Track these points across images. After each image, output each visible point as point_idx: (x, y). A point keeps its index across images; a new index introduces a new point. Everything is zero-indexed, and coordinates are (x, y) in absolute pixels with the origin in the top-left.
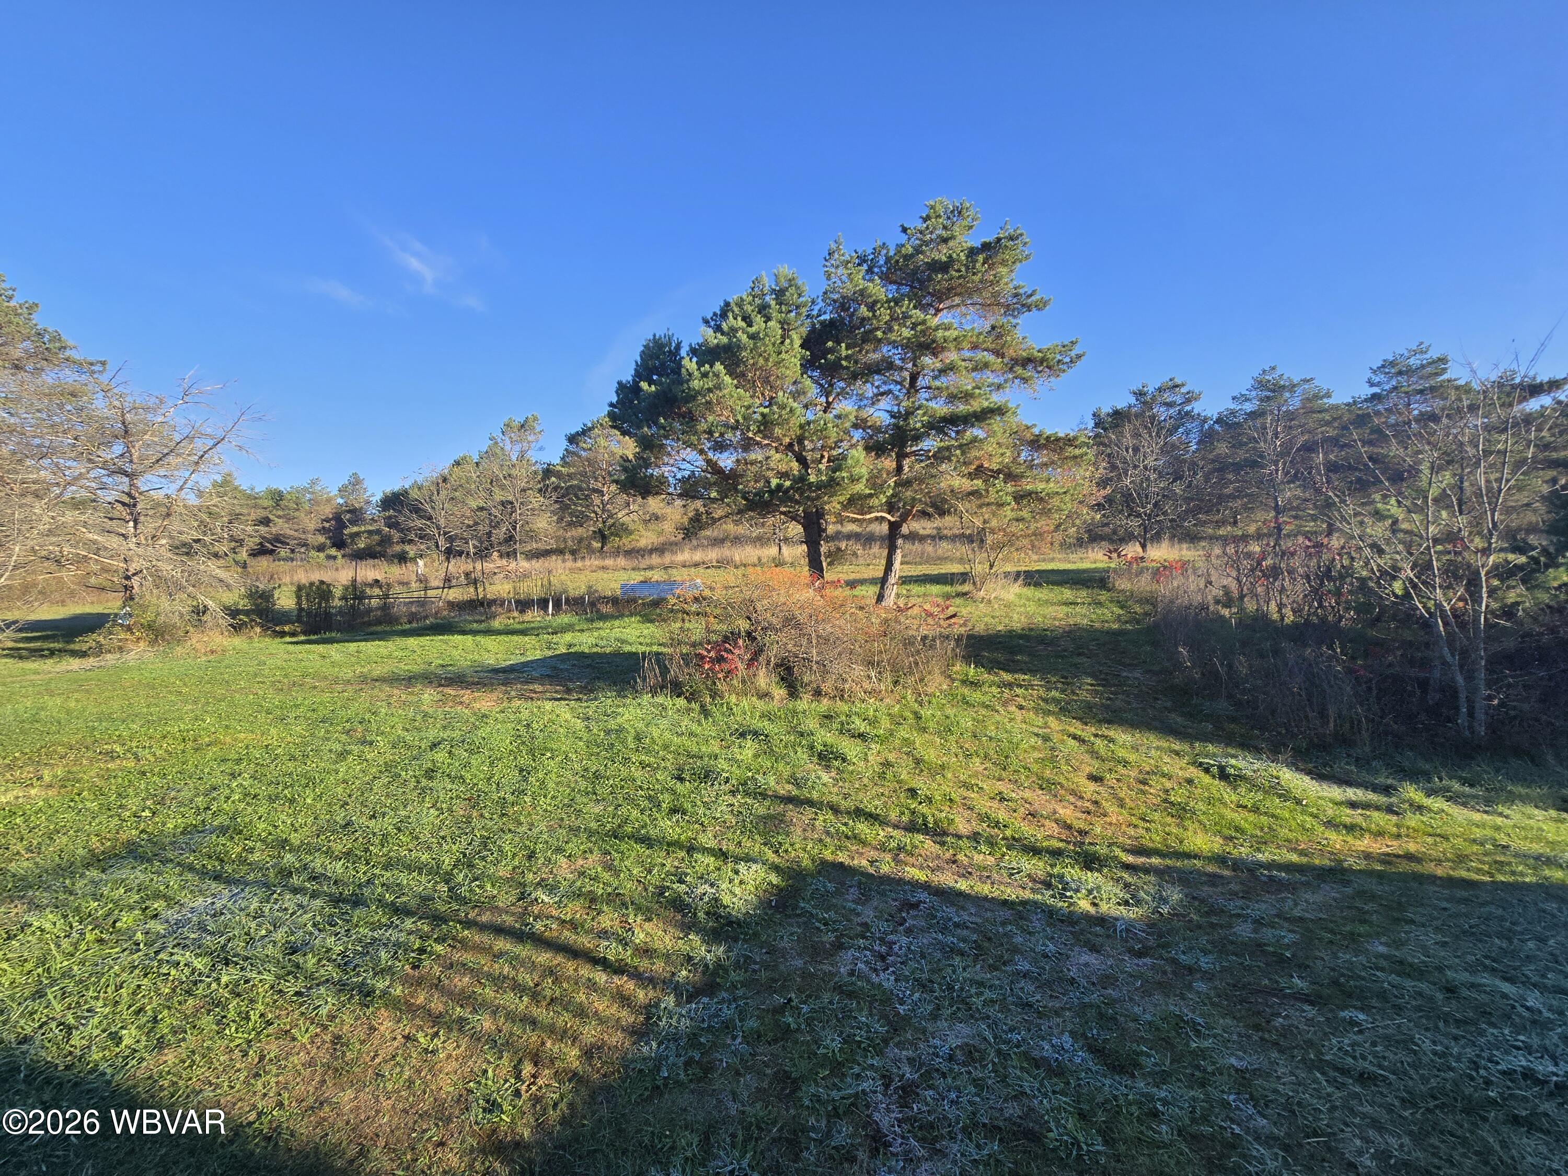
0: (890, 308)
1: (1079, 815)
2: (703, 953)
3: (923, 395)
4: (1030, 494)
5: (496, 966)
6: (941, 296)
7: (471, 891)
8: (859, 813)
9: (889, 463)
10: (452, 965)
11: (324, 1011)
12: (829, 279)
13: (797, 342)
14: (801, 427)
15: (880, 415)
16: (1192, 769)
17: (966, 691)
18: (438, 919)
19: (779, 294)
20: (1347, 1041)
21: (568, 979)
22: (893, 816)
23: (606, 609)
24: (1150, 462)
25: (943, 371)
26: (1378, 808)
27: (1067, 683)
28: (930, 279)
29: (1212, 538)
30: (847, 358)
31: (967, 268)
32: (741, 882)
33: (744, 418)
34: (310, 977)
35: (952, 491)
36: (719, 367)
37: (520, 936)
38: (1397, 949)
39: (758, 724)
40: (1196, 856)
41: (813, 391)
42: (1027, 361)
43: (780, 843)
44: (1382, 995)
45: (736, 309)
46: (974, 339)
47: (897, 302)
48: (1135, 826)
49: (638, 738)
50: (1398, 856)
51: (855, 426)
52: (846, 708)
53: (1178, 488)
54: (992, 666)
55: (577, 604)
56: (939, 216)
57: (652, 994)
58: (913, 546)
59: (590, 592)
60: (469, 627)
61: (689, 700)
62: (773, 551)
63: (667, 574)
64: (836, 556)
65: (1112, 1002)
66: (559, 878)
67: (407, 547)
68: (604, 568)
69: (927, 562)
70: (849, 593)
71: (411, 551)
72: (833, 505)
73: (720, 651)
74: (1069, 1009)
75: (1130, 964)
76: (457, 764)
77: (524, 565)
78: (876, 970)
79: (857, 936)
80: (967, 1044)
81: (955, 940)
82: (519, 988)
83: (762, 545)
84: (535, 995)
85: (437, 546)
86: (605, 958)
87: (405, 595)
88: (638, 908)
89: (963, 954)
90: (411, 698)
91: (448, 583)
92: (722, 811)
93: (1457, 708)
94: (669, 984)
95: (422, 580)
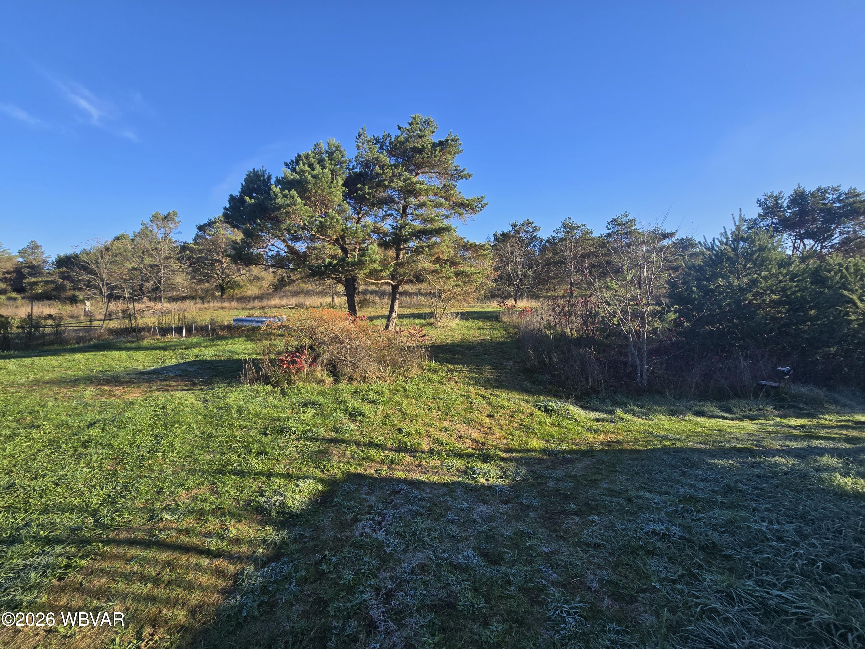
0: (392, 169)
1: (482, 435)
2: (274, 537)
3: (410, 218)
4: (463, 272)
5: (128, 567)
6: (419, 166)
7: (113, 519)
8: (371, 445)
9: (392, 253)
12: (358, 149)
13: (341, 183)
14: (343, 230)
15: (387, 226)
16: (533, 408)
17: (430, 375)
18: (84, 542)
19: (331, 154)
20: (590, 530)
21: (181, 566)
22: (389, 444)
23: (223, 333)
24: (518, 259)
25: (420, 206)
26: (607, 421)
27: (479, 369)
28: (413, 157)
29: (545, 297)
30: (369, 194)
31: (432, 153)
32: (300, 491)
33: (309, 223)
35: (424, 270)
36: (293, 192)
37: (148, 544)
38: (612, 484)
39: (315, 398)
40: (533, 451)
41: (350, 211)
42: (461, 205)
43: (325, 466)
44: (604, 507)
45: (304, 160)
46: (435, 191)
47: (396, 166)
48: (507, 439)
49: (239, 411)
50: (614, 442)
51: (373, 232)
52: (366, 387)
53: (530, 273)
54: (443, 361)
55: (203, 330)
56: (418, 124)
57: (239, 566)
58: (405, 298)
59: (213, 322)
60: (124, 345)
61: (274, 387)
62: (329, 299)
63: (264, 312)
64: (364, 303)
65: (492, 529)
66: (179, 503)
67: (77, 293)
68: (223, 308)
69: (413, 307)
70: (369, 323)
71: (81, 295)
72: (361, 275)
73: (293, 357)
74: (472, 536)
75: (502, 508)
76: (108, 436)
77: (166, 305)
78: (375, 531)
79: (366, 513)
80: (421, 563)
81: (418, 508)
82: (144, 579)
83: (323, 296)
84: (156, 581)
85: (101, 293)
86: (208, 549)
87: (74, 325)
88: (232, 515)
89: (422, 515)
90: (74, 394)
91: (109, 316)
92: (290, 451)
93: (637, 374)
94: (251, 558)
95: (89, 315)
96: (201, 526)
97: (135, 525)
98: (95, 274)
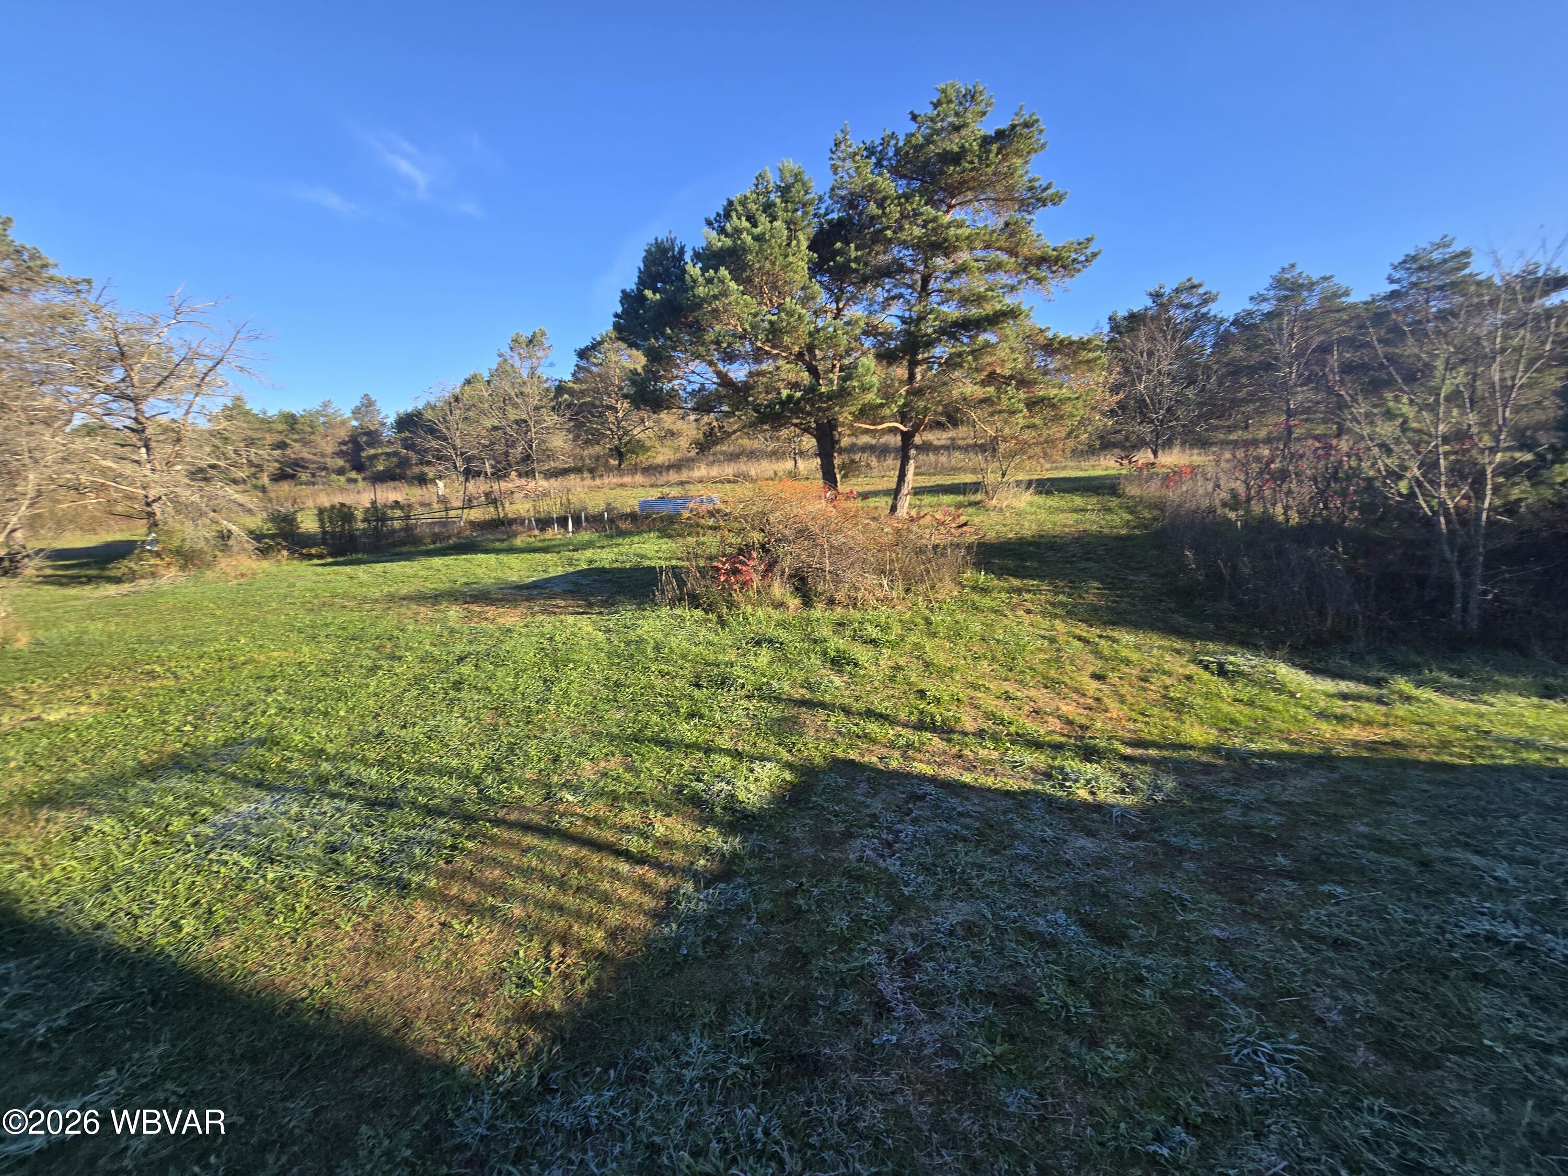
0: (900, 204)
1: (1081, 711)
2: (720, 844)
3: (935, 298)
4: (1042, 399)
5: (525, 860)
6: (953, 191)
7: (500, 793)
8: (869, 714)
9: (901, 372)
10: (482, 859)
11: (365, 901)
12: (835, 173)
13: (804, 244)
14: (811, 334)
15: (890, 320)
16: (1192, 666)
17: (976, 597)
18: (469, 819)
19: (785, 191)
20: (1323, 912)
21: (593, 869)
22: (903, 716)
23: (625, 525)
24: (1165, 366)
25: (956, 273)
26: (1368, 699)
27: (1075, 587)
28: (942, 173)
29: (1224, 443)
30: (857, 259)
31: (980, 159)
32: (756, 780)
33: (752, 327)
34: (350, 873)
35: (965, 399)
36: (723, 272)
37: (547, 832)
38: (1378, 828)
39: (772, 632)
40: (1191, 748)
41: (822, 297)
42: (1041, 261)
43: (793, 744)
44: (1361, 871)
45: (739, 208)
46: (987, 237)
47: (908, 197)
48: (1135, 721)
49: (657, 648)
50: (1385, 743)
51: (866, 333)
52: (857, 615)
53: (1191, 393)
54: (1001, 572)
55: (596, 521)
56: (950, 102)
57: (671, 881)
58: (925, 457)
59: (609, 509)
60: (491, 546)
61: (707, 612)
62: (789, 464)
63: (684, 489)
64: (850, 469)
65: (1105, 881)
66: (583, 779)
67: (426, 469)
68: (622, 485)
69: (940, 473)
70: (860, 503)
71: (430, 472)
72: (845, 416)
73: (735, 563)
74: (1064, 888)
75: (1124, 846)
76: (483, 676)
77: (542, 483)
79: (866, 826)
80: (967, 921)
81: (959, 828)
82: (547, 879)
83: (778, 459)
84: (562, 885)
85: (456, 467)
86: (627, 850)
87: (427, 516)
88: (658, 806)
89: (965, 841)
90: (437, 615)
91: (469, 503)
92: (738, 714)
93: (1452, 604)
94: (688, 872)
95: (443, 500)
96: (615, 816)
97: (528, 804)
98: (445, 439)
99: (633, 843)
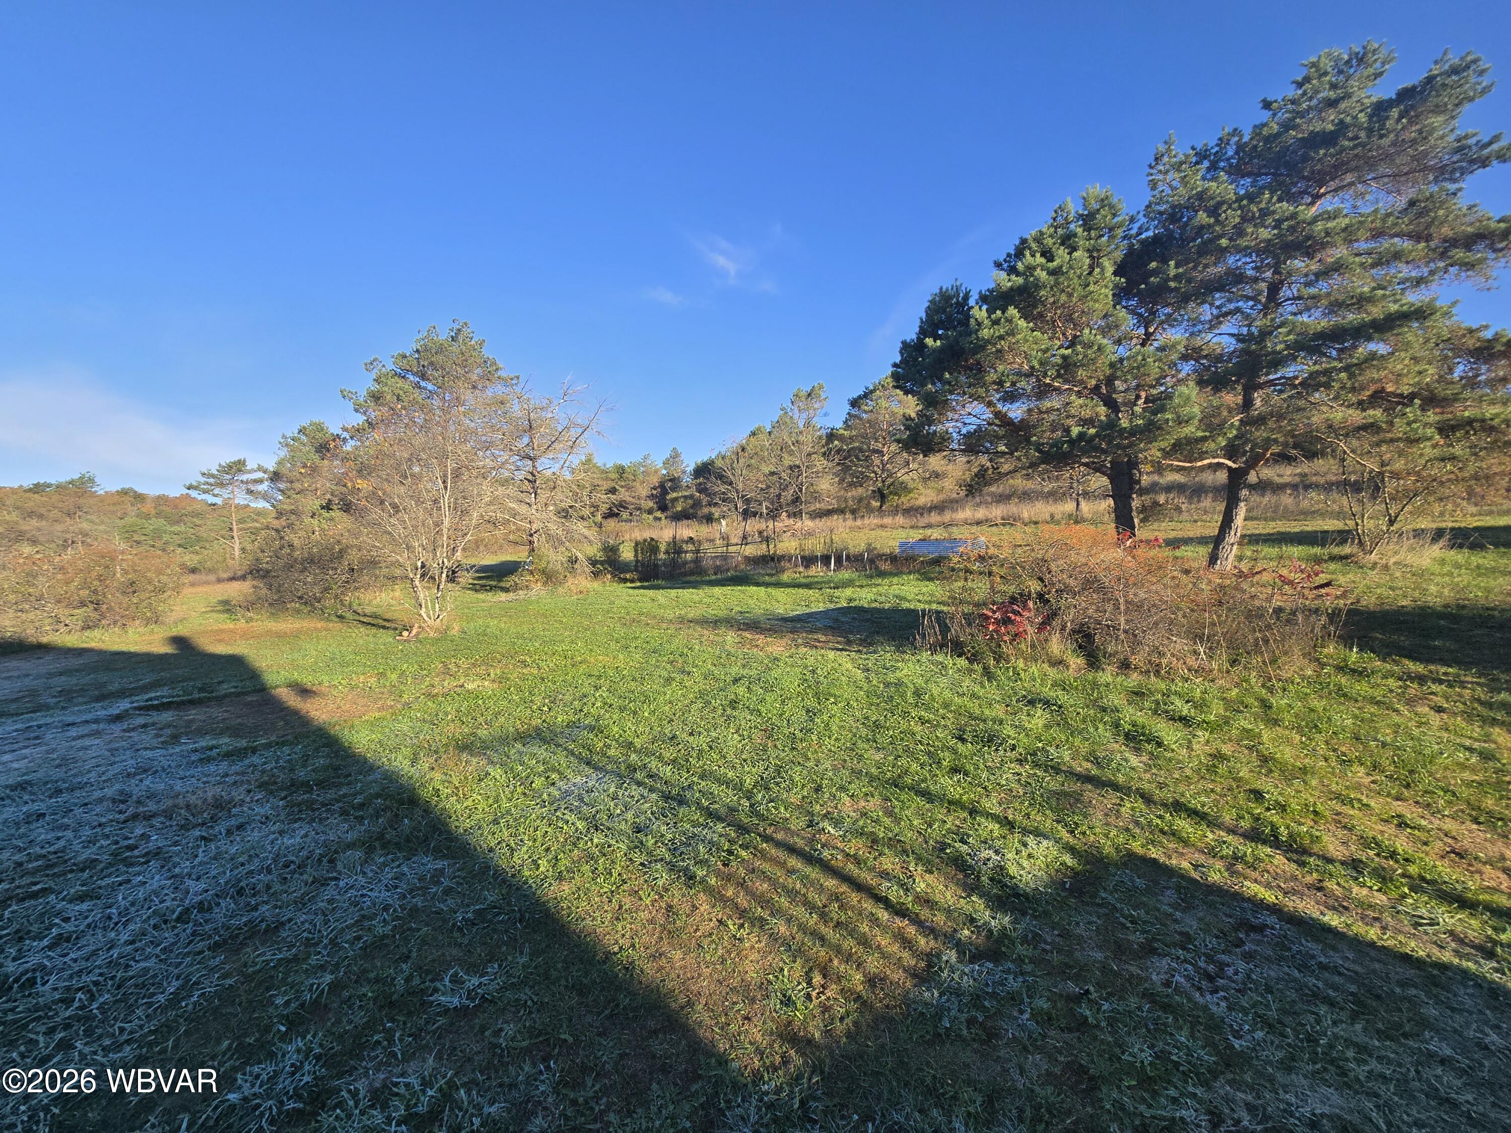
0: (1240, 207)
2: (987, 918)
3: (1289, 308)
4: (1469, 422)
5: (790, 880)
6: (1322, 177)
7: (768, 810)
8: (1178, 807)
9: (1232, 398)
10: (753, 870)
11: (660, 883)
12: (1154, 188)
13: (1110, 269)
14: (1112, 365)
15: (1220, 340)
17: (1344, 680)
18: (743, 829)
21: (853, 908)
22: (1228, 818)
23: (885, 566)
25: (1324, 274)
28: (1306, 159)
30: (1177, 278)
32: (1030, 856)
33: (1041, 363)
34: (650, 854)
35: (1330, 427)
36: (1012, 311)
37: (810, 859)
39: (1048, 692)
41: (1127, 321)
42: (1476, 238)
43: (1076, 824)
45: (1034, 246)
46: (1378, 224)
49: (917, 693)
52: (1163, 686)
54: (1386, 651)
55: (856, 560)
58: (1266, 498)
59: (869, 550)
60: (761, 580)
61: (971, 661)
62: (1070, 507)
63: (947, 531)
64: (1151, 512)
66: (843, 814)
67: (713, 510)
68: (883, 526)
69: (1282, 518)
70: (1167, 552)
71: (717, 514)
72: (1151, 452)
73: (1007, 612)
76: (754, 699)
77: (808, 524)
78: (1199, 989)
79: (1175, 945)
82: (810, 906)
83: (1056, 501)
84: (824, 916)
85: (737, 508)
86: (887, 898)
87: (712, 550)
88: (919, 859)
90: (717, 639)
91: (746, 540)
92: (1006, 777)
94: (951, 939)
95: (725, 537)
96: (875, 859)
97: (793, 827)
99: (894, 893)
